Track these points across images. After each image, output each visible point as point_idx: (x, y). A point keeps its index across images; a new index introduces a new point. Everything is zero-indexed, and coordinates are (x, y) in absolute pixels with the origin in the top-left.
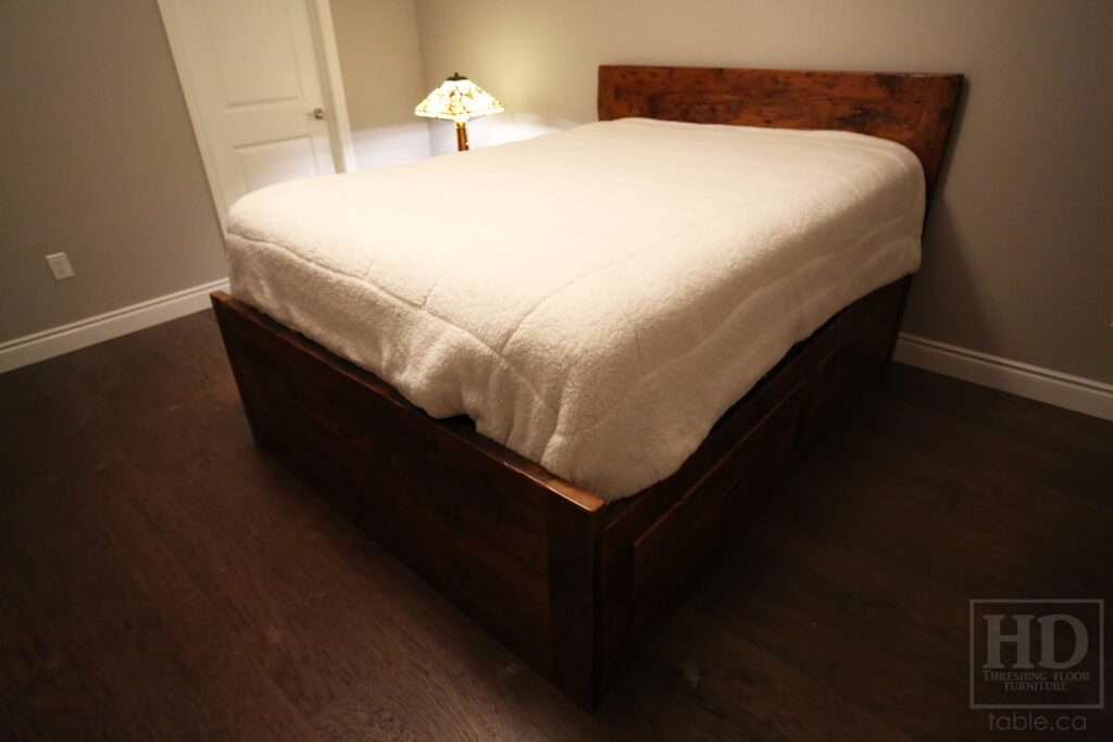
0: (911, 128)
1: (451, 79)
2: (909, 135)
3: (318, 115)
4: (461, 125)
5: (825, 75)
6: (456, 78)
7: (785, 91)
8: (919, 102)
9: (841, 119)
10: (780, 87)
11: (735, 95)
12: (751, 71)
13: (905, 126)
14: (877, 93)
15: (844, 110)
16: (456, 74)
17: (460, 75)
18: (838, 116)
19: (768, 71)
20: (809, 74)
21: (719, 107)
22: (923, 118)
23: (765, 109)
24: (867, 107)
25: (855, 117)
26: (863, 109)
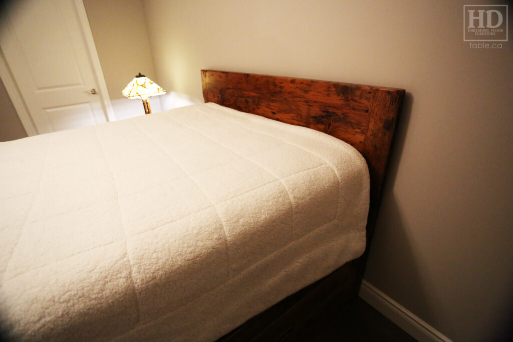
0: (362, 132)
1: (137, 77)
2: (360, 138)
3: (94, 92)
4: (144, 100)
5: (302, 82)
6: (140, 76)
7: (280, 92)
8: (367, 111)
9: (314, 117)
10: (278, 89)
11: (257, 93)
12: (262, 77)
13: (358, 130)
14: (336, 100)
15: (316, 111)
16: (140, 74)
17: (142, 74)
18: (313, 115)
19: (271, 77)
20: (293, 81)
21: (250, 100)
22: (371, 126)
23: (271, 104)
24: (330, 110)
25: (323, 117)
26: (327, 112)
